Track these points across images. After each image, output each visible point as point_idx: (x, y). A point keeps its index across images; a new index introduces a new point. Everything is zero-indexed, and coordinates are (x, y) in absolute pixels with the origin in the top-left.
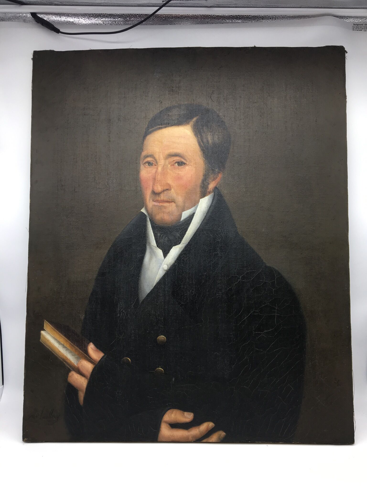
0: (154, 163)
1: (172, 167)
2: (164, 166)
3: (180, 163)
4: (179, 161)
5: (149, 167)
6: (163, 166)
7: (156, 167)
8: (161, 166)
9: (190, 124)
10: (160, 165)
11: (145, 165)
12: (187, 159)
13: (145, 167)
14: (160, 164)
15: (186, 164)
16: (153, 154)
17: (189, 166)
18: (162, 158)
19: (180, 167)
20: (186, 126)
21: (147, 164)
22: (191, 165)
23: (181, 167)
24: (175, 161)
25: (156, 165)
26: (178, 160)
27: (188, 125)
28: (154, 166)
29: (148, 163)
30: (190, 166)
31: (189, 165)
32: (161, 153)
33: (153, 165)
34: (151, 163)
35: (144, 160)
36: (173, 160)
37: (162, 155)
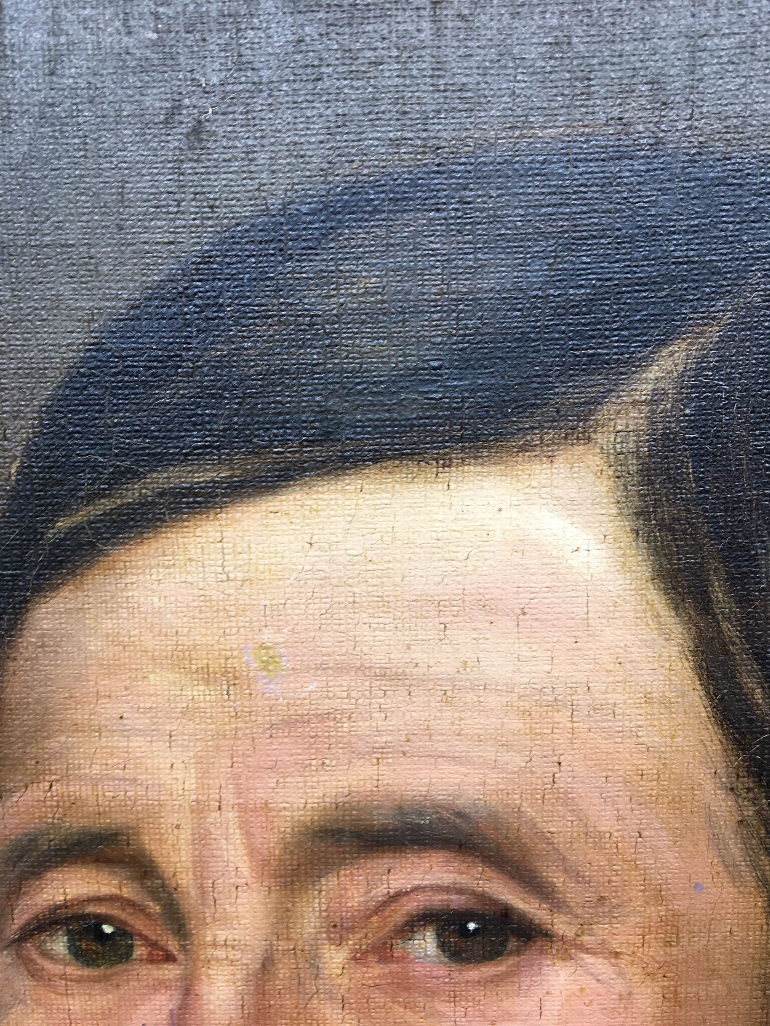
0: (138, 924)
1: (375, 971)
2: (267, 964)
3: (472, 926)
4: (457, 901)
5: (87, 972)
6: (251, 959)
7: (170, 972)
8: (232, 962)
9: (602, 438)
10: (221, 953)
11: (35, 955)
12: (558, 879)
13: (35, 974)
14: (215, 945)
15: (547, 935)
16: (118, 819)
17: (589, 959)
18: (245, 871)
19: (474, 973)
20: (551, 458)
21: (60, 945)
22: (615, 946)
23: (489, 970)
24: (412, 905)
25: (169, 958)
26: (447, 889)
27: (580, 449)
28: (151, 960)
29: (69, 933)
30: (599, 965)
31: (587, 951)
32: (231, 815)
33: (139, 951)
34: (108, 929)
35: (16, 892)
36: (381, 891)
37: (237, 836)
